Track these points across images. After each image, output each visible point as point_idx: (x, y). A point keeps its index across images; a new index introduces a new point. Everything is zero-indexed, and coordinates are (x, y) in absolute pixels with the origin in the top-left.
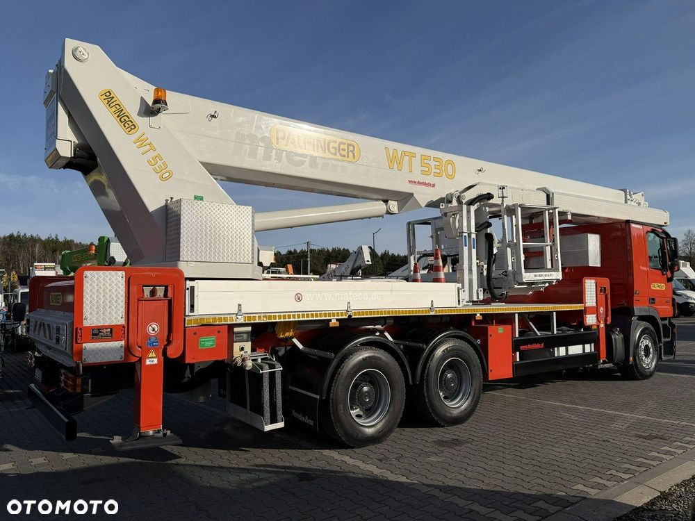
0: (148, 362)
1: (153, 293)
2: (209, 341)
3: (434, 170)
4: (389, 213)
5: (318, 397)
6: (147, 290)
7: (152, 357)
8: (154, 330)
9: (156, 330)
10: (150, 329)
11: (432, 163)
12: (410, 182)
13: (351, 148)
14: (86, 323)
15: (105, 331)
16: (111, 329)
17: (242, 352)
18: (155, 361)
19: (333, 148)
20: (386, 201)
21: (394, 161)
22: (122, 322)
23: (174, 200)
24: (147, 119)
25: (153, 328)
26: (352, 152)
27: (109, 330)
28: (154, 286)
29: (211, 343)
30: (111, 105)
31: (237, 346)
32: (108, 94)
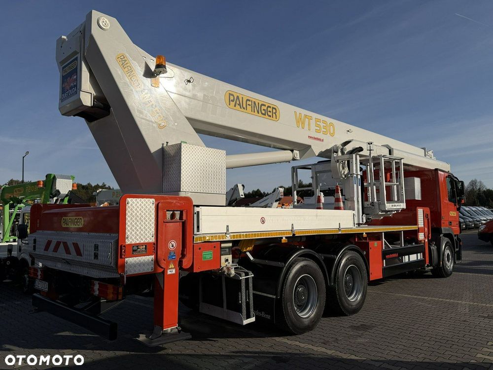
0: (169, 273)
1: (173, 216)
2: (208, 254)
3: (323, 130)
4: (294, 159)
5: (275, 297)
6: (169, 214)
7: (171, 268)
8: (173, 246)
9: (174, 246)
10: (171, 245)
11: (322, 124)
12: (309, 137)
13: (274, 111)
14: (128, 242)
15: (142, 247)
16: (146, 246)
17: (227, 263)
18: (174, 271)
19: (264, 110)
20: (292, 151)
21: (300, 122)
22: (153, 240)
23: (169, 144)
24: (149, 79)
25: (173, 245)
26: (275, 113)
27: (144, 247)
28: (173, 211)
29: (210, 256)
30: (125, 67)
31: (223, 258)
32: (122, 57)
